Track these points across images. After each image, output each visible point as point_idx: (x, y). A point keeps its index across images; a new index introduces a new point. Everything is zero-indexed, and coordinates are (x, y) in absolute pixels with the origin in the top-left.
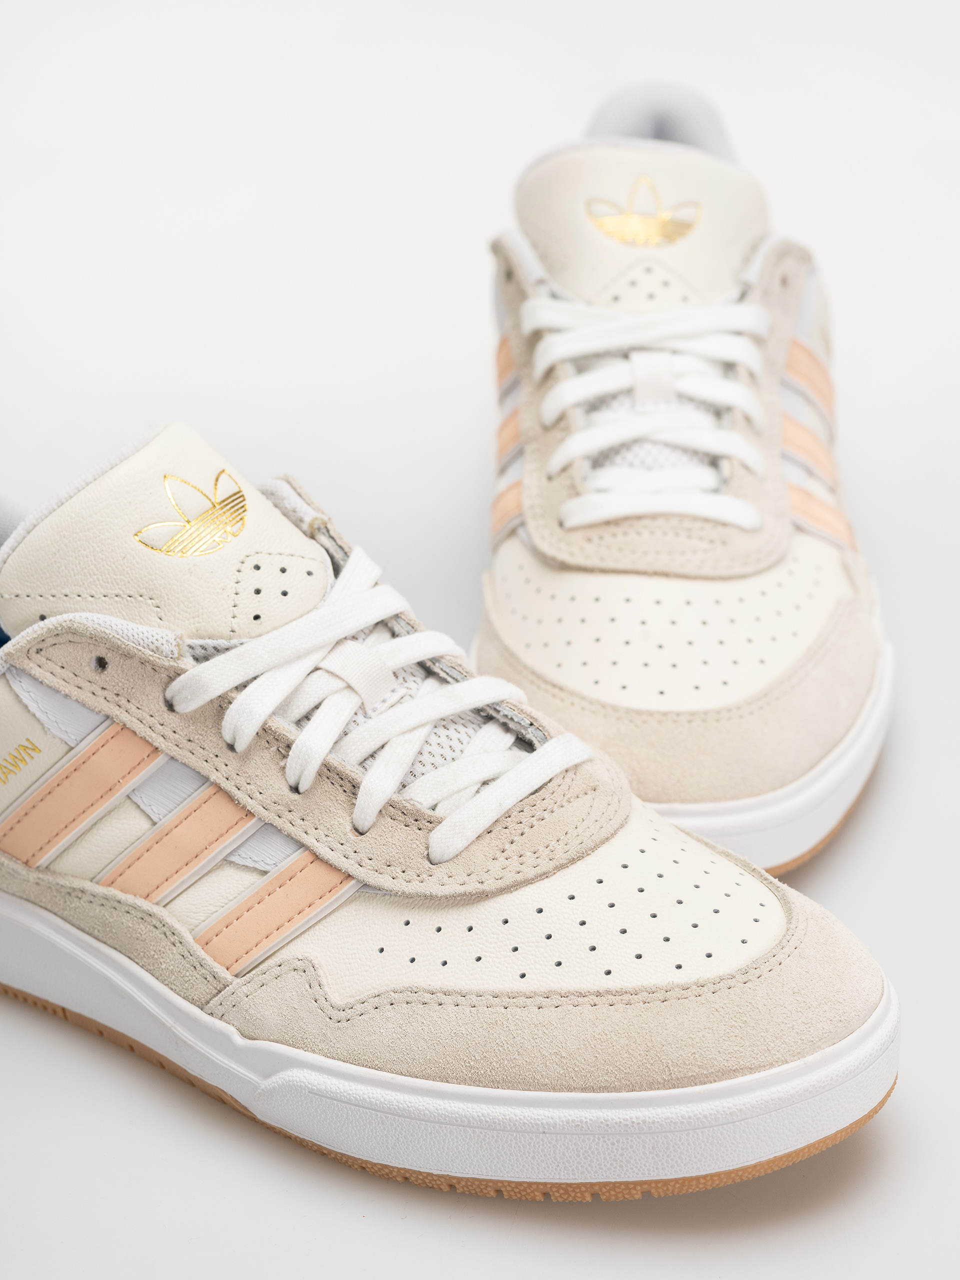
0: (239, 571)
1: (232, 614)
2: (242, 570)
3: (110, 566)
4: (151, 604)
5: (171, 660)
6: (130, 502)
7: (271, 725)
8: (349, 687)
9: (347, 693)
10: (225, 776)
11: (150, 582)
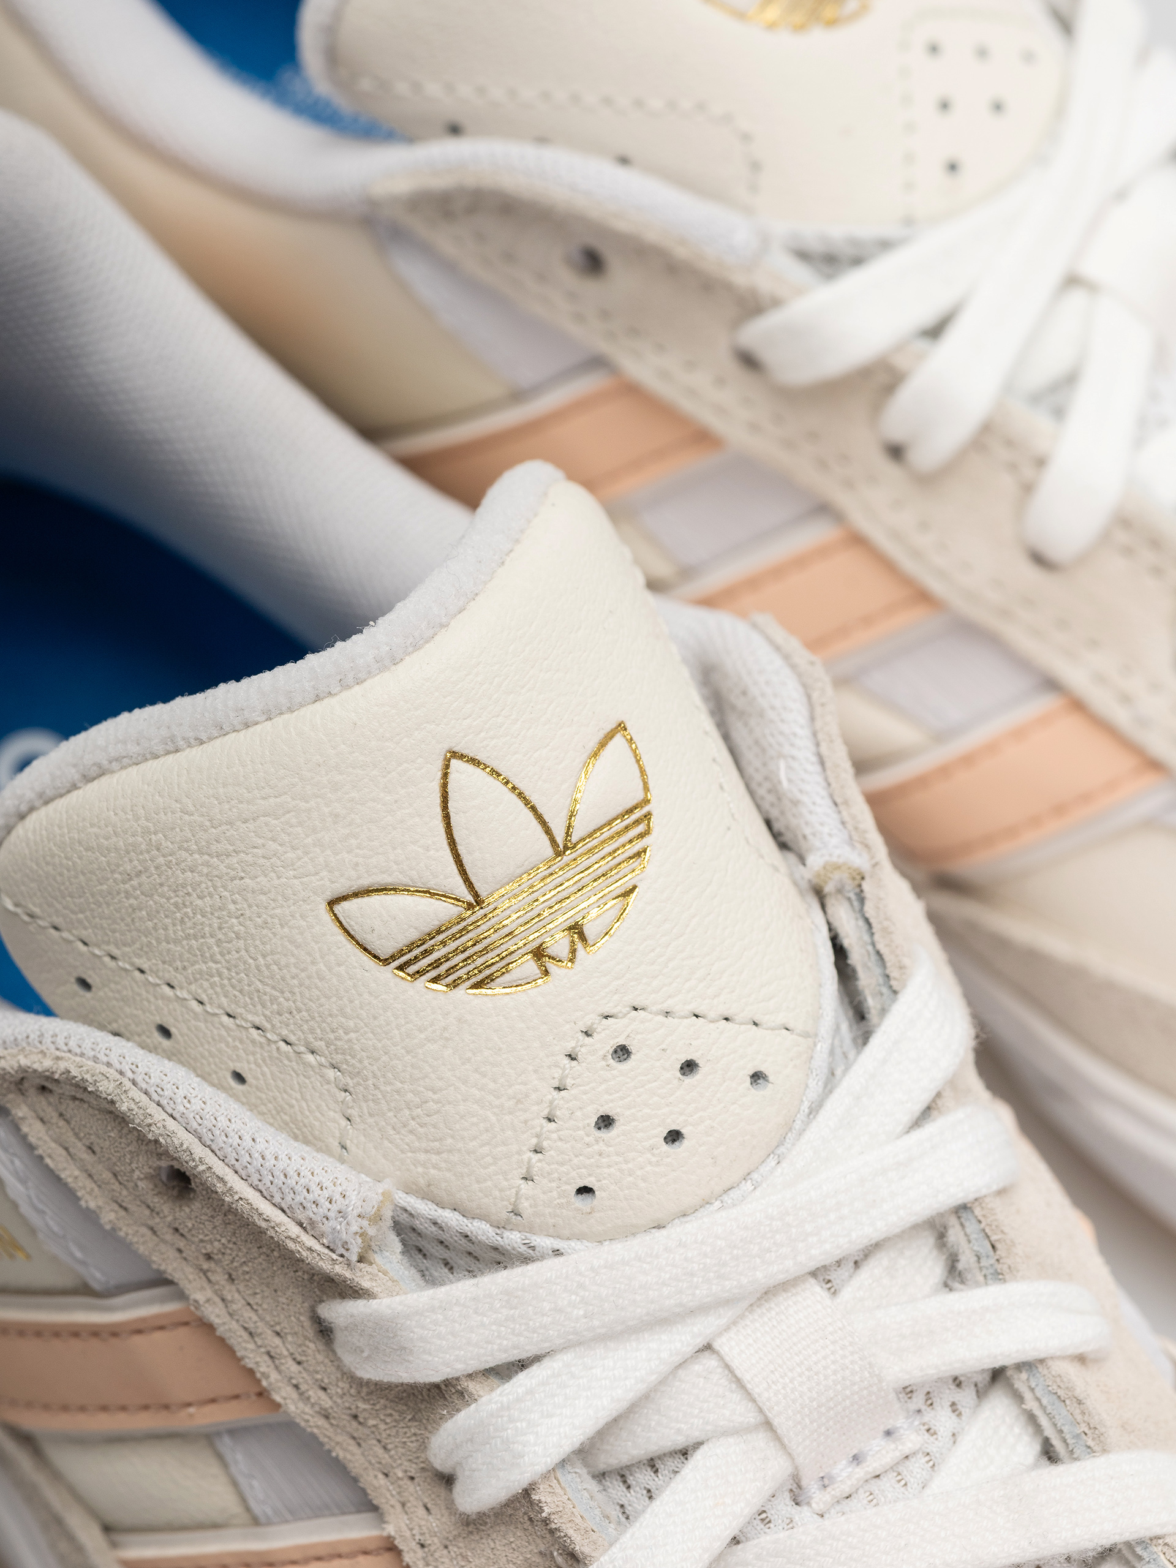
0: (572, 1057)
1: (524, 1171)
2: (579, 1057)
3: (255, 960)
4: (333, 1079)
5: (341, 1259)
6: (337, 816)
7: (543, 1499)
8: (768, 1425)
9: (761, 1439)
10: (417, 1537)
11: (341, 1031)
